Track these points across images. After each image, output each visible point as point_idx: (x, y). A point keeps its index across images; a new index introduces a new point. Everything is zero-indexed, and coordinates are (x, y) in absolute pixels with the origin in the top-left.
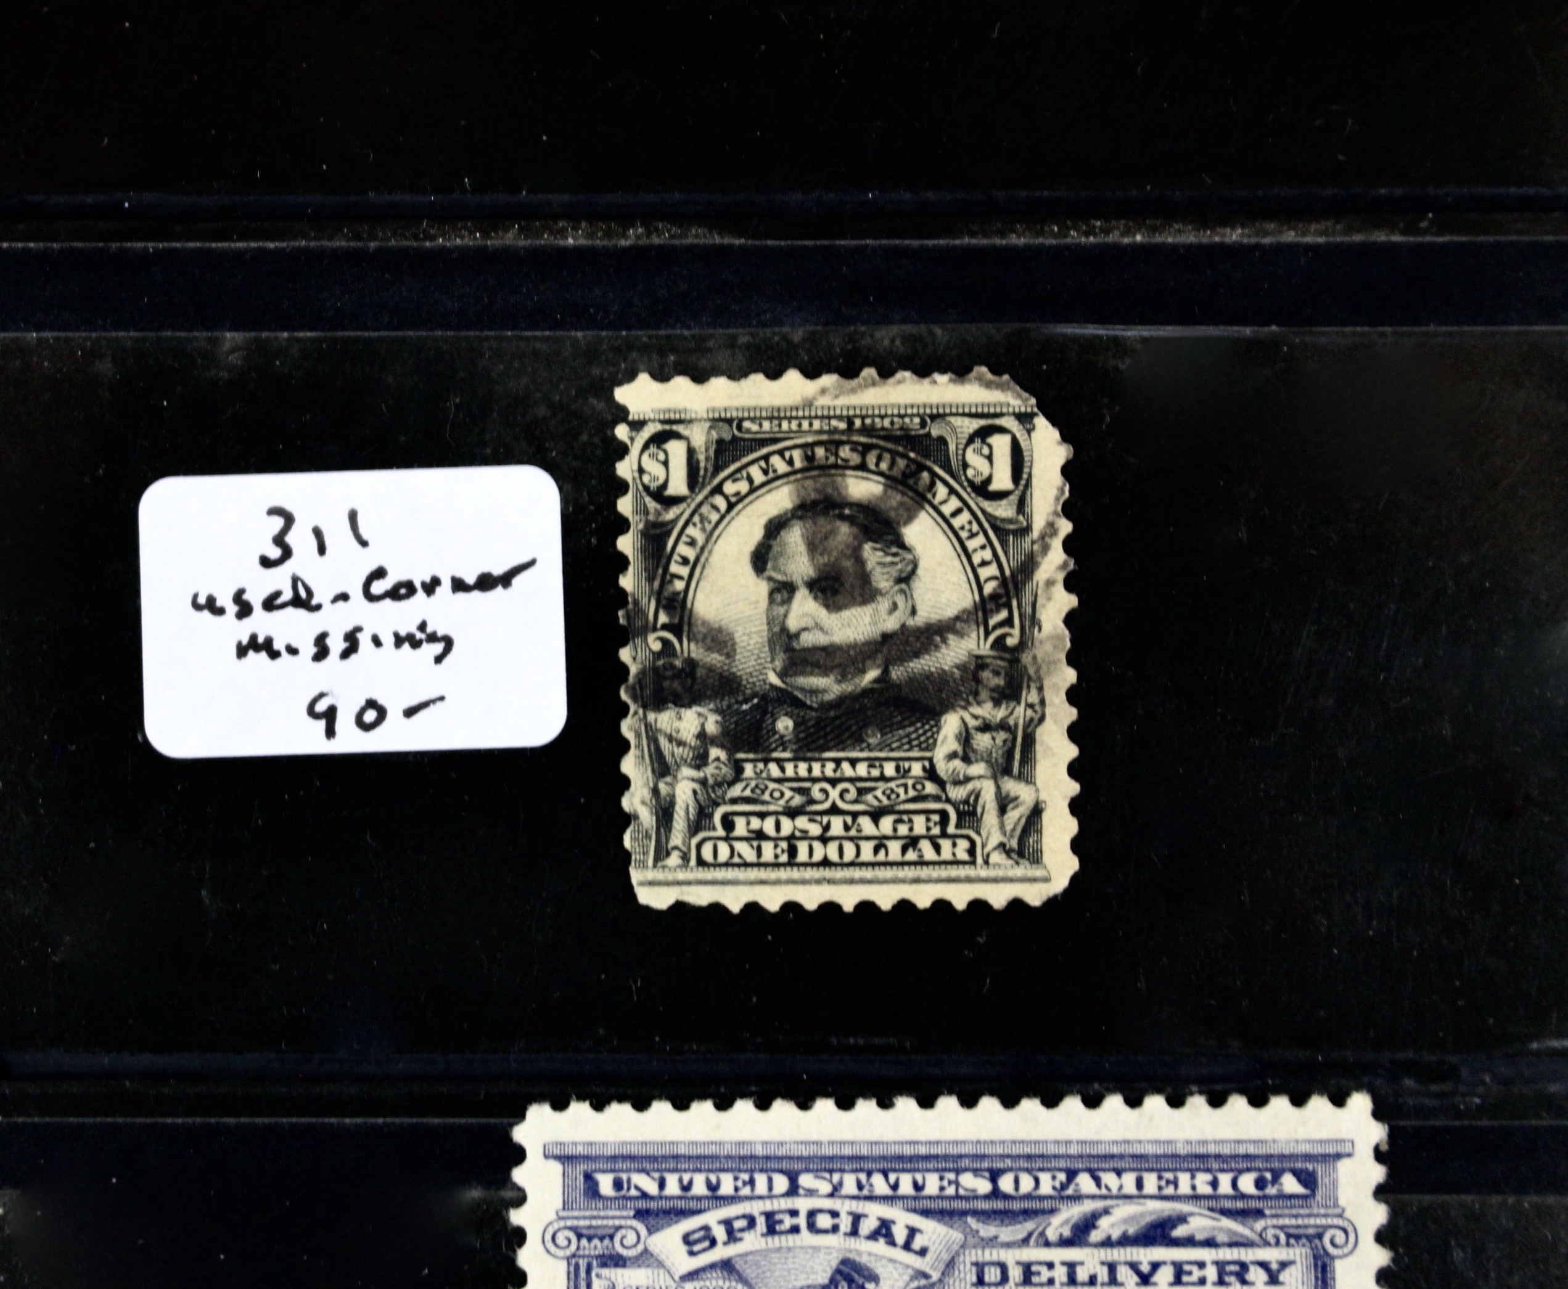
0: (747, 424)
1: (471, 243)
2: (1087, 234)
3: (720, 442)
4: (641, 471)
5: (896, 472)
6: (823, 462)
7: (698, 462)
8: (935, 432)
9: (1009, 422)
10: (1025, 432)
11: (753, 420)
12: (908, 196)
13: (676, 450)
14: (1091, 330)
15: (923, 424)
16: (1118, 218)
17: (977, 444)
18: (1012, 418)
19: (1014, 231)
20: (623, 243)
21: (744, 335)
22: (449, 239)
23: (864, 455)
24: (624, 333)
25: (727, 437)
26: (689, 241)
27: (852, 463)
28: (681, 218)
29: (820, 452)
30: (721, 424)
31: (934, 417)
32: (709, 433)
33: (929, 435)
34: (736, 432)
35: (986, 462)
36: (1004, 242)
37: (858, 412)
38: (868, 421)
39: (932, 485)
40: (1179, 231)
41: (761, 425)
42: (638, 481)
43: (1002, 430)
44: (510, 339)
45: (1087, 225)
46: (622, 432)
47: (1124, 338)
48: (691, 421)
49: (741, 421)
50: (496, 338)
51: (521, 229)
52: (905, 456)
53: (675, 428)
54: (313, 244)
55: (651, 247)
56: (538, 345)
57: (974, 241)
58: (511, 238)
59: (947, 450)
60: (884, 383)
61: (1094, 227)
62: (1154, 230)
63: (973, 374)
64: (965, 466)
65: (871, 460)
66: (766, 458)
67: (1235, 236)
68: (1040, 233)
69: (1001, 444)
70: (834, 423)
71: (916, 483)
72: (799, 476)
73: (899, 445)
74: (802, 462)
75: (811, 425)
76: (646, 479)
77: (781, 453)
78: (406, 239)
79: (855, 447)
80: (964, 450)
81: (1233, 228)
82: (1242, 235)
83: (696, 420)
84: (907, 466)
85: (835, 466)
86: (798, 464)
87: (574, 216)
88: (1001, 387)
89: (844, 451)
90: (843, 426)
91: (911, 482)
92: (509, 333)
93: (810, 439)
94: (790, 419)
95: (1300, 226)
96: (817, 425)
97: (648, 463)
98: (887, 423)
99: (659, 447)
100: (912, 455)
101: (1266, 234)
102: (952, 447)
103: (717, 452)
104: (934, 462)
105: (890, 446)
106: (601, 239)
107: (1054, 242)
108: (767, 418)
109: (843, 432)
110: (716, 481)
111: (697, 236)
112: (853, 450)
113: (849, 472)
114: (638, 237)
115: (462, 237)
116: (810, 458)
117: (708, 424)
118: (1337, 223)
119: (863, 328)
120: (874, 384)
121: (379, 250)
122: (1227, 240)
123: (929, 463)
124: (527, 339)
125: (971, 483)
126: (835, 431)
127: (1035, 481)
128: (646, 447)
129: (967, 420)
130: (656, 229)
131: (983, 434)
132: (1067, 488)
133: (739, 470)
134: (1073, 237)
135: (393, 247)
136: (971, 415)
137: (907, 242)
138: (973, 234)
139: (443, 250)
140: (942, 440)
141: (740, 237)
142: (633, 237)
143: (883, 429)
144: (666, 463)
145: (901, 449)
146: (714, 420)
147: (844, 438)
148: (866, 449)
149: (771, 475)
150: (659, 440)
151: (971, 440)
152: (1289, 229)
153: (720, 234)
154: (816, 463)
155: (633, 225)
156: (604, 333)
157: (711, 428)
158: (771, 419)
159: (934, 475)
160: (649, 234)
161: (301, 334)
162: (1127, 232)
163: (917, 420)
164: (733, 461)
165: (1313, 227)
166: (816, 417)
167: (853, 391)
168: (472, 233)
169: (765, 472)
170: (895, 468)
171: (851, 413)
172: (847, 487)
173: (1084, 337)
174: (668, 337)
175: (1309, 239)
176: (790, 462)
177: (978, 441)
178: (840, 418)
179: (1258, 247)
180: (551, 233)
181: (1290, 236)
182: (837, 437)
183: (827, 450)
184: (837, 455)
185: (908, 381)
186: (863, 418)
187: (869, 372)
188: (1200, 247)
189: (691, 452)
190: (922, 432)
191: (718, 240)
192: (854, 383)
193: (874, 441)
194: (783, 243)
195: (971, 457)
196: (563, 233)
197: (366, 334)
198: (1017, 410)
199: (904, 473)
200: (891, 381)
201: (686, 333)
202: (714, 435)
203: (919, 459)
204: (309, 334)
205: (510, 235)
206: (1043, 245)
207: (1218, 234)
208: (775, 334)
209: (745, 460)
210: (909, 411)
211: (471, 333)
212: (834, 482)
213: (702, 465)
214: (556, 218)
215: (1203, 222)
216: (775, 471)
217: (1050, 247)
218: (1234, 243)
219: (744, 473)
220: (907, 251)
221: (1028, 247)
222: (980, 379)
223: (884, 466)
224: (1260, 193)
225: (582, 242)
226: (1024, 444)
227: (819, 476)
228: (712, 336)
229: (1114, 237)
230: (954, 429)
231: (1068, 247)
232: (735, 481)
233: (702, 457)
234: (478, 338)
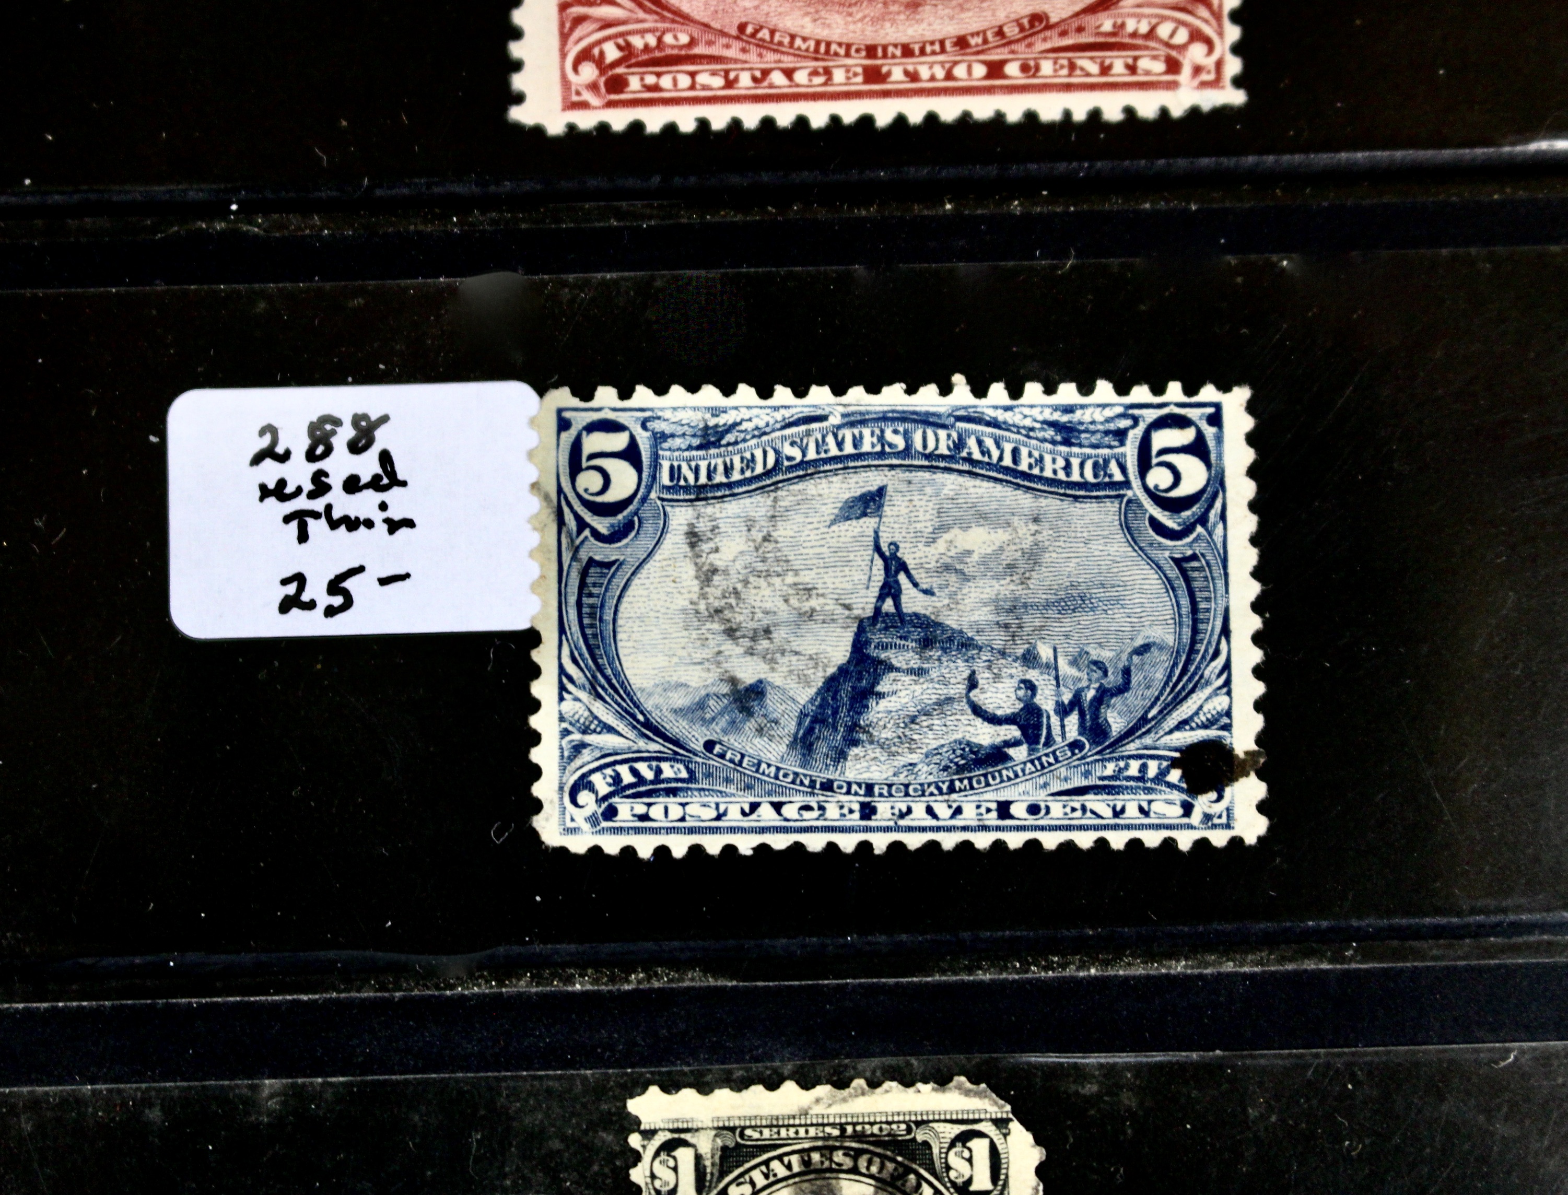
0: (748, 1132)
1: (487, 991)
2: (1046, 969)
3: (724, 1149)
4: (653, 1176)
5: (885, 1175)
6: (819, 1166)
7: (705, 1167)
8: (920, 1138)
9: (986, 1127)
10: (1001, 1136)
11: (753, 1127)
12: (883, 938)
13: (685, 1156)
14: (1053, 1058)
15: (909, 1130)
16: (1074, 954)
17: (959, 1148)
18: (990, 1123)
19: (980, 968)
20: (627, 987)
21: (738, 1069)
22: (468, 988)
23: (855, 1159)
24: (629, 1070)
25: (731, 1144)
26: (687, 984)
27: (844, 1167)
28: (679, 965)
29: (816, 1157)
30: (725, 1132)
31: (918, 1124)
32: (714, 1140)
33: (914, 1139)
34: (739, 1140)
35: (967, 1164)
36: (971, 978)
37: (849, 1120)
38: (859, 1128)
39: (919, 1186)
40: (1129, 964)
41: (761, 1133)
42: (650, 1186)
43: (981, 1135)
44: (524, 1078)
45: (1046, 961)
46: (635, 1140)
47: (1083, 1064)
48: (697, 1130)
49: (743, 1128)
50: (512, 1078)
51: (532, 977)
52: (893, 1160)
53: (683, 1136)
54: (343, 995)
55: (652, 990)
56: (551, 1083)
57: (944, 978)
58: (523, 985)
59: (931, 1154)
60: (873, 1093)
61: (1053, 962)
62: (1106, 963)
63: (952, 1085)
64: (948, 1168)
65: (862, 1163)
66: (767, 1163)
67: (1179, 967)
68: (1004, 969)
69: (980, 1147)
70: (828, 1130)
71: (903, 1185)
72: (797, 1179)
73: (888, 1150)
74: (800, 1167)
75: (807, 1132)
76: (657, 1184)
77: (780, 1158)
78: (428, 988)
79: (847, 1152)
80: (947, 1153)
81: (1178, 961)
82: (1186, 967)
83: (702, 1129)
84: (895, 1169)
85: (830, 1170)
86: (796, 1168)
87: (582, 965)
88: (978, 1094)
89: (838, 1156)
90: (836, 1132)
91: (899, 1183)
92: (525, 1073)
93: (807, 1145)
94: (788, 1126)
95: (1238, 957)
96: (812, 1132)
97: (659, 1169)
98: (876, 1129)
99: (669, 1155)
100: (900, 1159)
101: (1207, 965)
102: (936, 1151)
103: (721, 1158)
104: (920, 1165)
105: (879, 1150)
106: (606, 984)
107: (1016, 977)
108: (766, 1127)
109: (836, 1138)
110: (721, 1185)
111: (694, 979)
112: (845, 1155)
113: (842, 1176)
114: (639, 982)
115: (479, 986)
116: (806, 1163)
117: (713, 1133)
118: (1270, 954)
119: (847, 1061)
120: (863, 1094)
121: (403, 1000)
122: (1172, 972)
123: (914, 1166)
124: (541, 1077)
125: (954, 1184)
126: (829, 1137)
127: (1011, 1182)
128: (657, 1154)
129: (949, 1126)
130: (656, 974)
131: (964, 1138)
132: (1041, 1188)
133: (741, 1175)
134: (1034, 973)
135: (416, 995)
136: (952, 1121)
137: (884, 980)
138: (943, 972)
139: (462, 996)
140: (926, 1145)
141: (732, 979)
142: (634, 982)
143: (873, 1135)
144: (675, 1169)
145: (889, 1153)
146: (718, 1128)
147: (837, 1144)
148: (858, 1153)
149: (772, 1179)
150: (669, 1147)
151: (952, 1145)
152: (1228, 960)
153: (713, 977)
154: (812, 1167)
155: (635, 972)
156: (611, 1071)
157: (716, 1136)
158: (770, 1126)
159: (920, 1177)
160: (649, 978)
161: (334, 1079)
162: (1083, 966)
163: (903, 1126)
164: (737, 1167)
165: (1250, 957)
166: (812, 1125)
167: (844, 1100)
168: (488, 982)
169: (766, 1176)
170: (885, 1171)
171: (843, 1120)
172: (840, 1189)
173: (1047, 1064)
174: (669, 1073)
175: (1246, 969)
176: (789, 1167)
177: (959, 1144)
178: (833, 1125)
179: (1201, 977)
180: (560, 980)
181: (1229, 967)
182: (831, 1143)
183: (822, 1156)
184: (831, 1160)
185: (895, 1090)
186: (854, 1125)
187: (859, 1083)
188: (1148, 977)
189: (698, 1158)
190: (908, 1137)
191: (712, 982)
192: (845, 1092)
193: (865, 1146)
194: (771, 984)
195: (953, 1160)
196: (570, 980)
197: (394, 1077)
198: (994, 1116)
199: (892, 1175)
200: (879, 1090)
201: (686, 1069)
202: (719, 1142)
203: (906, 1162)
204: (341, 1079)
205: (522, 983)
206: (1006, 980)
207: (1164, 966)
208: (767, 1068)
209: (747, 1165)
210: (896, 1118)
211: (490, 1074)
212: (829, 1184)
213: (709, 1170)
214: (564, 965)
215: (1150, 957)
216: (775, 1175)
217: (1014, 981)
218: (1179, 974)
219: (747, 1177)
220: (883, 987)
221: (993, 981)
222: (959, 1087)
223: (874, 1169)
224: (1201, 928)
225: (589, 987)
226: (1000, 1147)
227: (816, 1179)
228: (710, 1070)
229: (1070, 971)
230: (937, 1134)
231: (1029, 981)
232: (738, 1185)
233: (708, 1163)
234: (496, 1078)
